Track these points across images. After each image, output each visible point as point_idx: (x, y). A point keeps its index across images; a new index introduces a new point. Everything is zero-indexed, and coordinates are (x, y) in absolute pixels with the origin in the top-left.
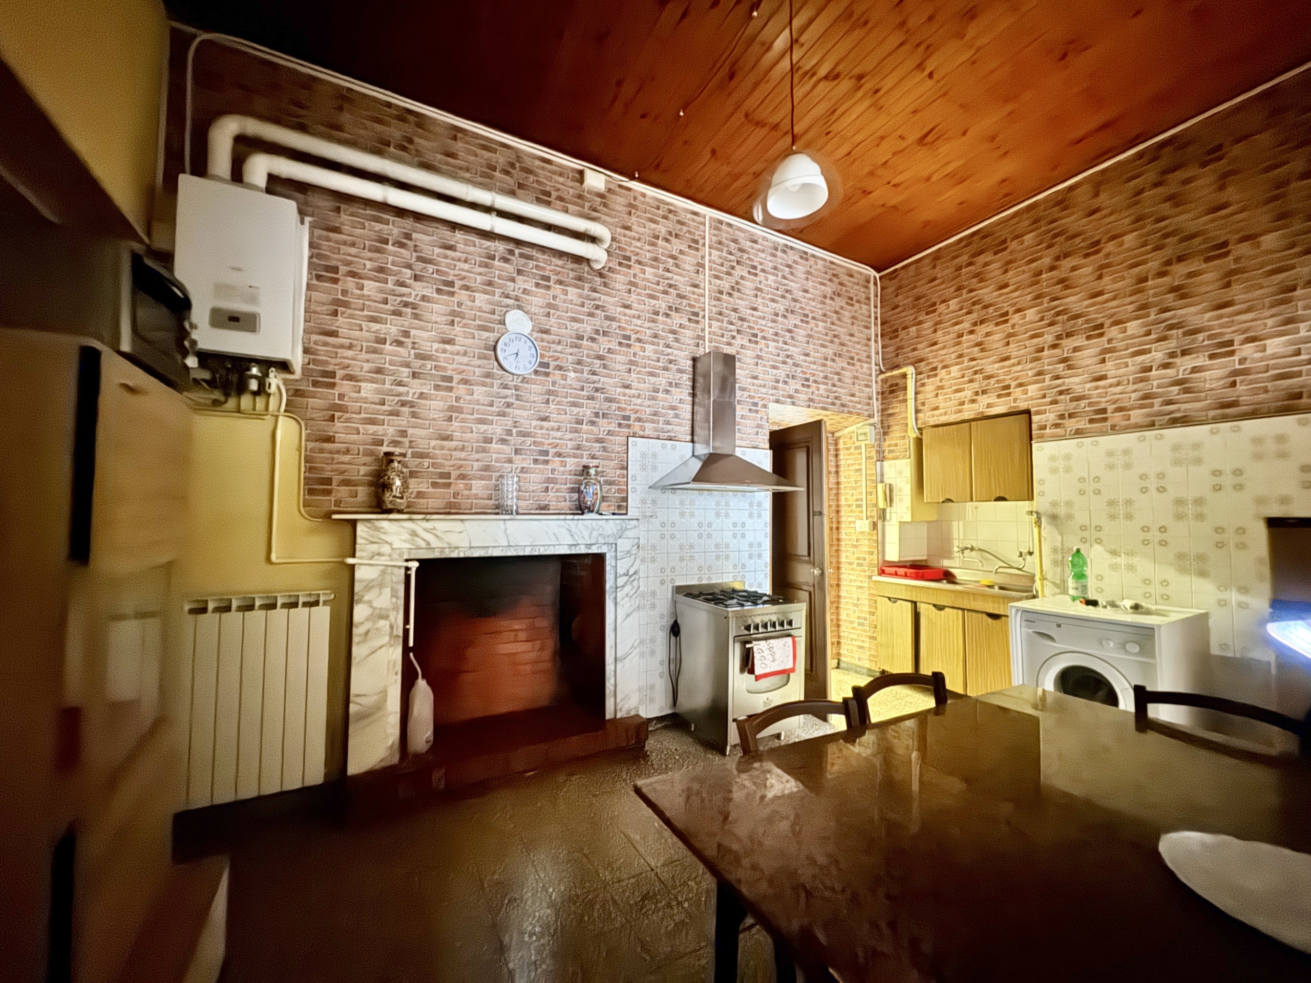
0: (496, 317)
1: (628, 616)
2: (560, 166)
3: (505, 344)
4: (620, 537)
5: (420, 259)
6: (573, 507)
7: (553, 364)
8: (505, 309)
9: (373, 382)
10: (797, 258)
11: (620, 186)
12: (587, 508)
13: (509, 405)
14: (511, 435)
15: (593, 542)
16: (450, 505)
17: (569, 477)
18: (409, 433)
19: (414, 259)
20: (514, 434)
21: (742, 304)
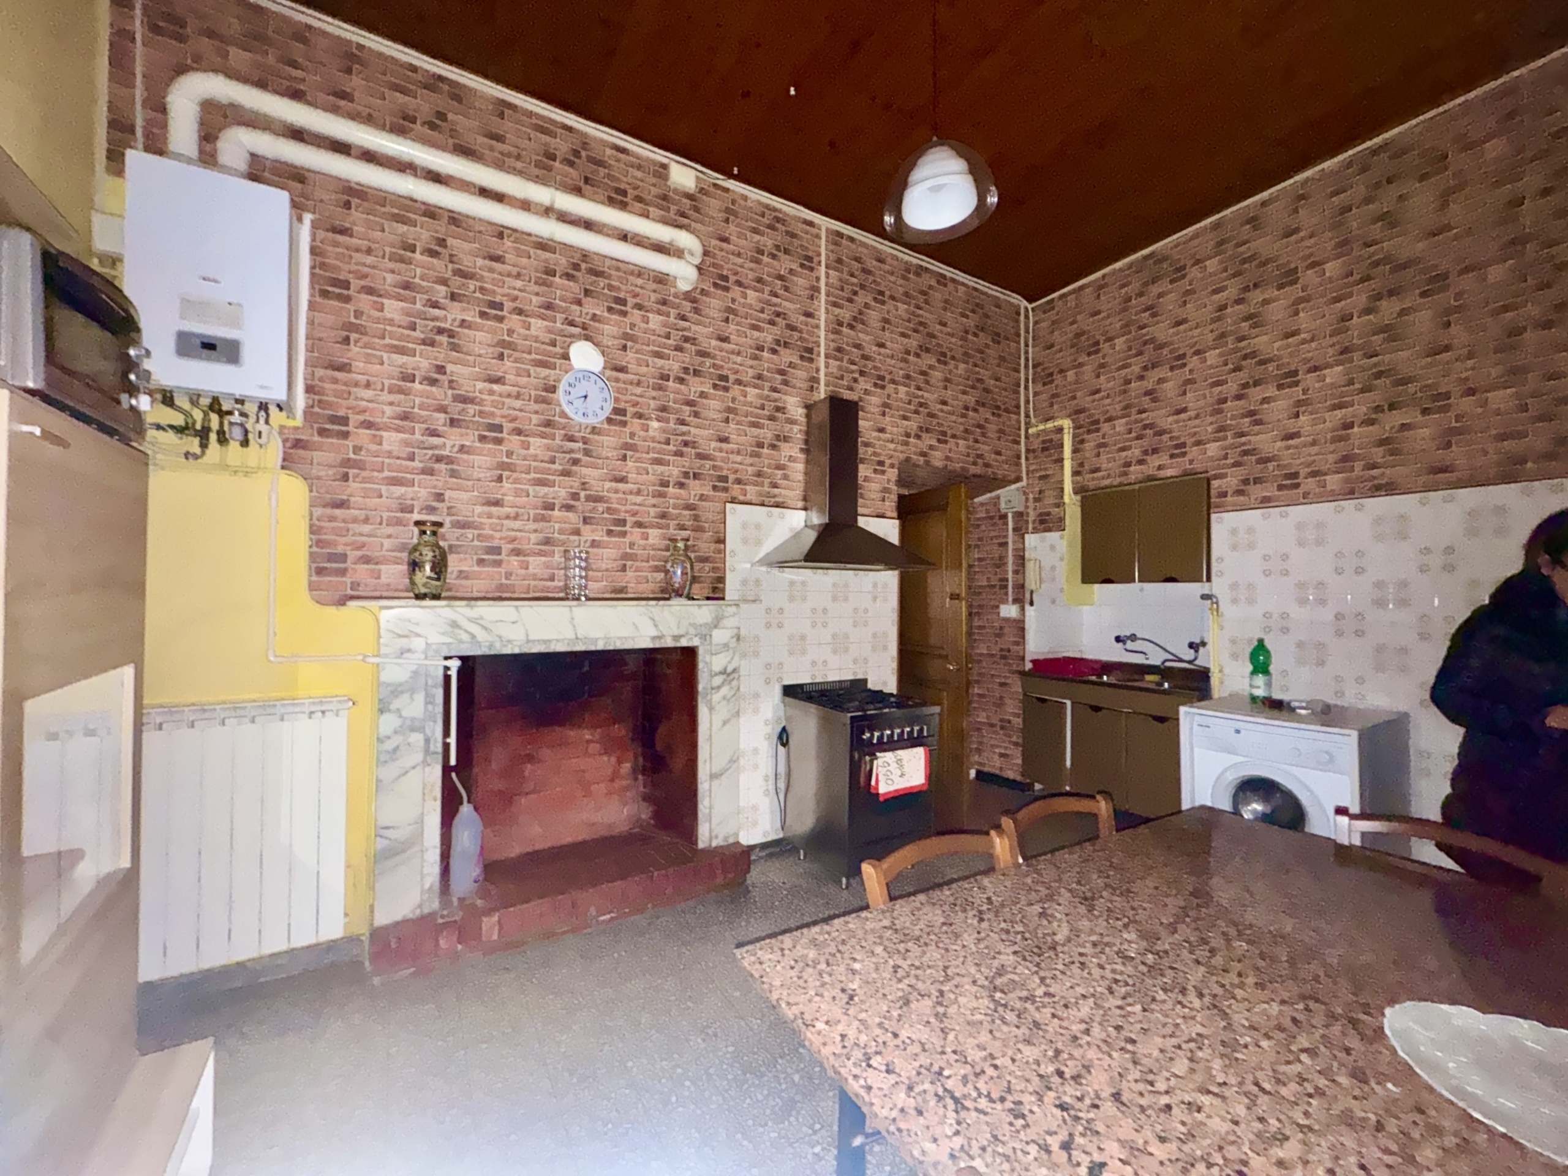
0: (558, 350)
1: (725, 723)
2: (638, 157)
3: (570, 385)
4: (716, 627)
5: (459, 273)
6: (657, 590)
7: (631, 410)
8: (569, 340)
9: (399, 432)
10: (933, 283)
11: (715, 185)
12: (674, 590)
13: (576, 462)
14: (578, 499)
15: (682, 632)
16: (501, 587)
17: (652, 552)
18: (446, 498)
19: (450, 273)
20: (583, 499)
21: (865, 338)
